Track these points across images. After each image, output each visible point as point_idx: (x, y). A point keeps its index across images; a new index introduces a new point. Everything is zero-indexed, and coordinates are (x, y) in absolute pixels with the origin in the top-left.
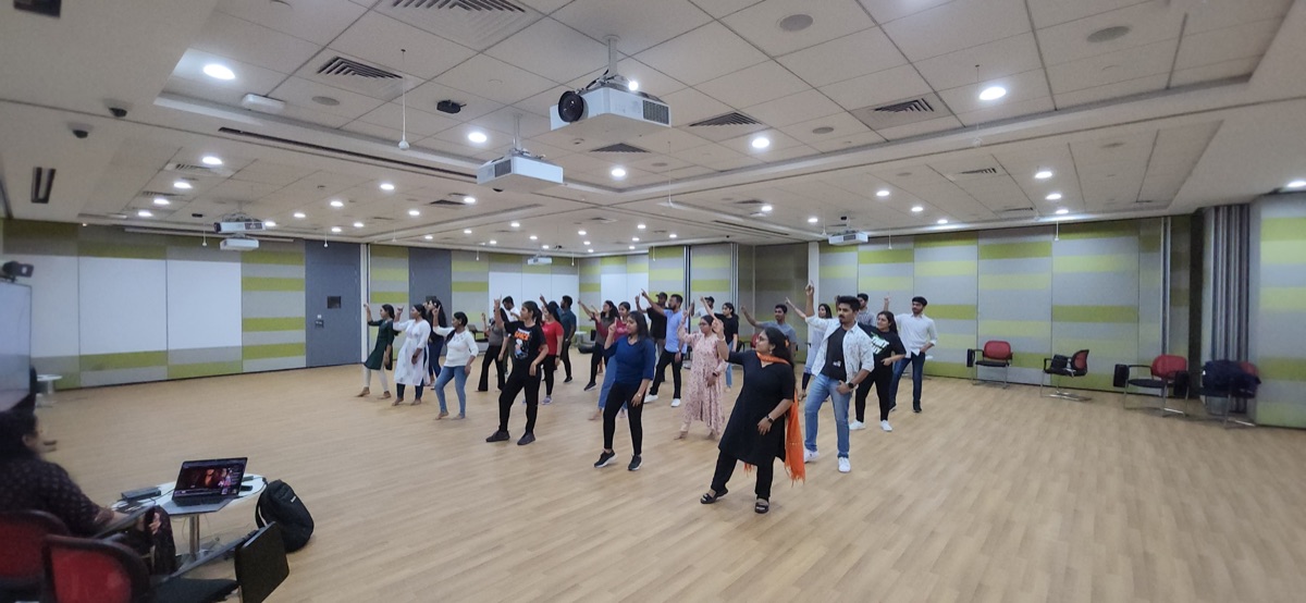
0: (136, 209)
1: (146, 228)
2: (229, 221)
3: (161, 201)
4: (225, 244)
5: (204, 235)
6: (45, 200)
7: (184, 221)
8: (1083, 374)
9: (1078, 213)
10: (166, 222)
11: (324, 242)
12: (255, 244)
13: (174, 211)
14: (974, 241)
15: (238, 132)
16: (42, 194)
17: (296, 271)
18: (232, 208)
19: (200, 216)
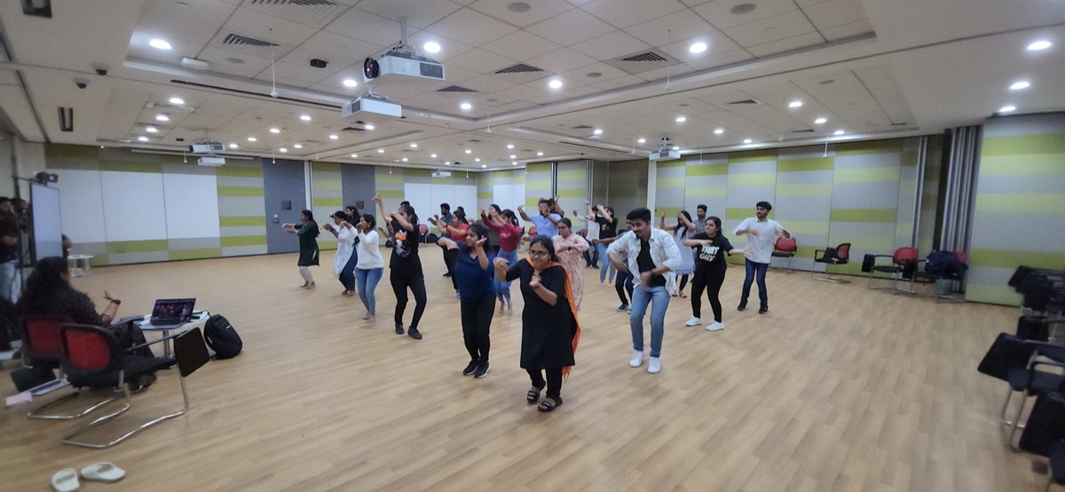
0: (137, 135)
1: (147, 149)
2: (198, 144)
3: (151, 130)
4: (201, 161)
5: (185, 154)
6: (71, 129)
7: (170, 143)
8: (846, 263)
9: (852, 134)
10: (158, 145)
11: (272, 159)
12: (222, 161)
13: (163, 137)
14: (774, 157)
15: (184, 83)
16: (68, 126)
17: (257, 182)
18: (199, 135)
19: (182, 140)
